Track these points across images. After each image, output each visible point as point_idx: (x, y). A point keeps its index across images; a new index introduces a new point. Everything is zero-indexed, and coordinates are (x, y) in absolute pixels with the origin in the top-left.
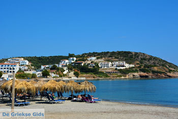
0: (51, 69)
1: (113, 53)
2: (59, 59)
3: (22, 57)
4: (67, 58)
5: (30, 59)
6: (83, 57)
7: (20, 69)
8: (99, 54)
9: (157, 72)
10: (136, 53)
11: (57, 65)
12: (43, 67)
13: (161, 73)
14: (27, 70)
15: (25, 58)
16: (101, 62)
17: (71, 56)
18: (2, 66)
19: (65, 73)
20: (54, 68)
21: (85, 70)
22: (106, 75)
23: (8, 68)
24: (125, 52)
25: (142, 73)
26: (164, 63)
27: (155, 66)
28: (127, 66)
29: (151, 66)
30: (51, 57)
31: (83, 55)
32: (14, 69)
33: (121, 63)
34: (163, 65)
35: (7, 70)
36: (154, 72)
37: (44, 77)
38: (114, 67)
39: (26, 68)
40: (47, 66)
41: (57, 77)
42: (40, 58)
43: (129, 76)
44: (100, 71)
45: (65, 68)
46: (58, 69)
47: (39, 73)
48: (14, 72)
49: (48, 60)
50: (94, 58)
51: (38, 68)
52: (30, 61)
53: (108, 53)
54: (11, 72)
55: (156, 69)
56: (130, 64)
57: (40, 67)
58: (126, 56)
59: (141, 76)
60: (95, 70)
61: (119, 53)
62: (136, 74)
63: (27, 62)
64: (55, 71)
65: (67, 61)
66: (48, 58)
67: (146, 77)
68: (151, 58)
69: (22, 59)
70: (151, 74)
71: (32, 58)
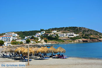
0: (31, 38)
1: (67, 28)
2: (35, 32)
3: (13, 32)
4: (40, 32)
5: (18, 33)
6: (49, 31)
7: (13, 39)
8: (58, 29)
9: (93, 38)
10: (80, 28)
11: (34, 36)
12: (26, 37)
13: (95, 39)
14: (17, 40)
15: (15, 33)
16: (60, 33)
17: (42, 30)
18: (3, 38)
19: (39, 40)
20: (32, 38)
21: (50, 38)
22: (63, 41)
23: (6, 39)
24: (73, 27)
25: (84, 39)
26: (96, 33)
27: (91, 35)
28: (75, 35)
29: (89, 35)
30: (30, 31)
31: (49, 30)
32: (10, 39)
33: (71, 33)
34: (96, 34)
35: (6, 40)
36: (91, 38)
37: (27, 43)
38: (67, 36)
39: (16, 38)
40: (28, 37)
41: (35, 43)
42: (24, 32)
43: (77, 41)
44: (59, 38)
45: (39, 38)
46: (35, 38)
47: (24, 41)
48: (10, 41)
49: (28, 33)
50: (55, 31)
51: (23, 38)
52: (18, 34)
53: (63, 28)
54: (8, 41)
55: (92, 36)
56: (77, 34)
57: (24, 37)
58: (74, 29)
59: (83, 41)
60: (56, 38)
61: (70, 28)
62: (80, 40)
63: (17, 35)
64: (33, 40)
65: (40, 33)
66: (28, 32)
67: (86, 41)
68: (89, 30)
69: (14, 33)
70: (89, 39)
71: (19, 32)
